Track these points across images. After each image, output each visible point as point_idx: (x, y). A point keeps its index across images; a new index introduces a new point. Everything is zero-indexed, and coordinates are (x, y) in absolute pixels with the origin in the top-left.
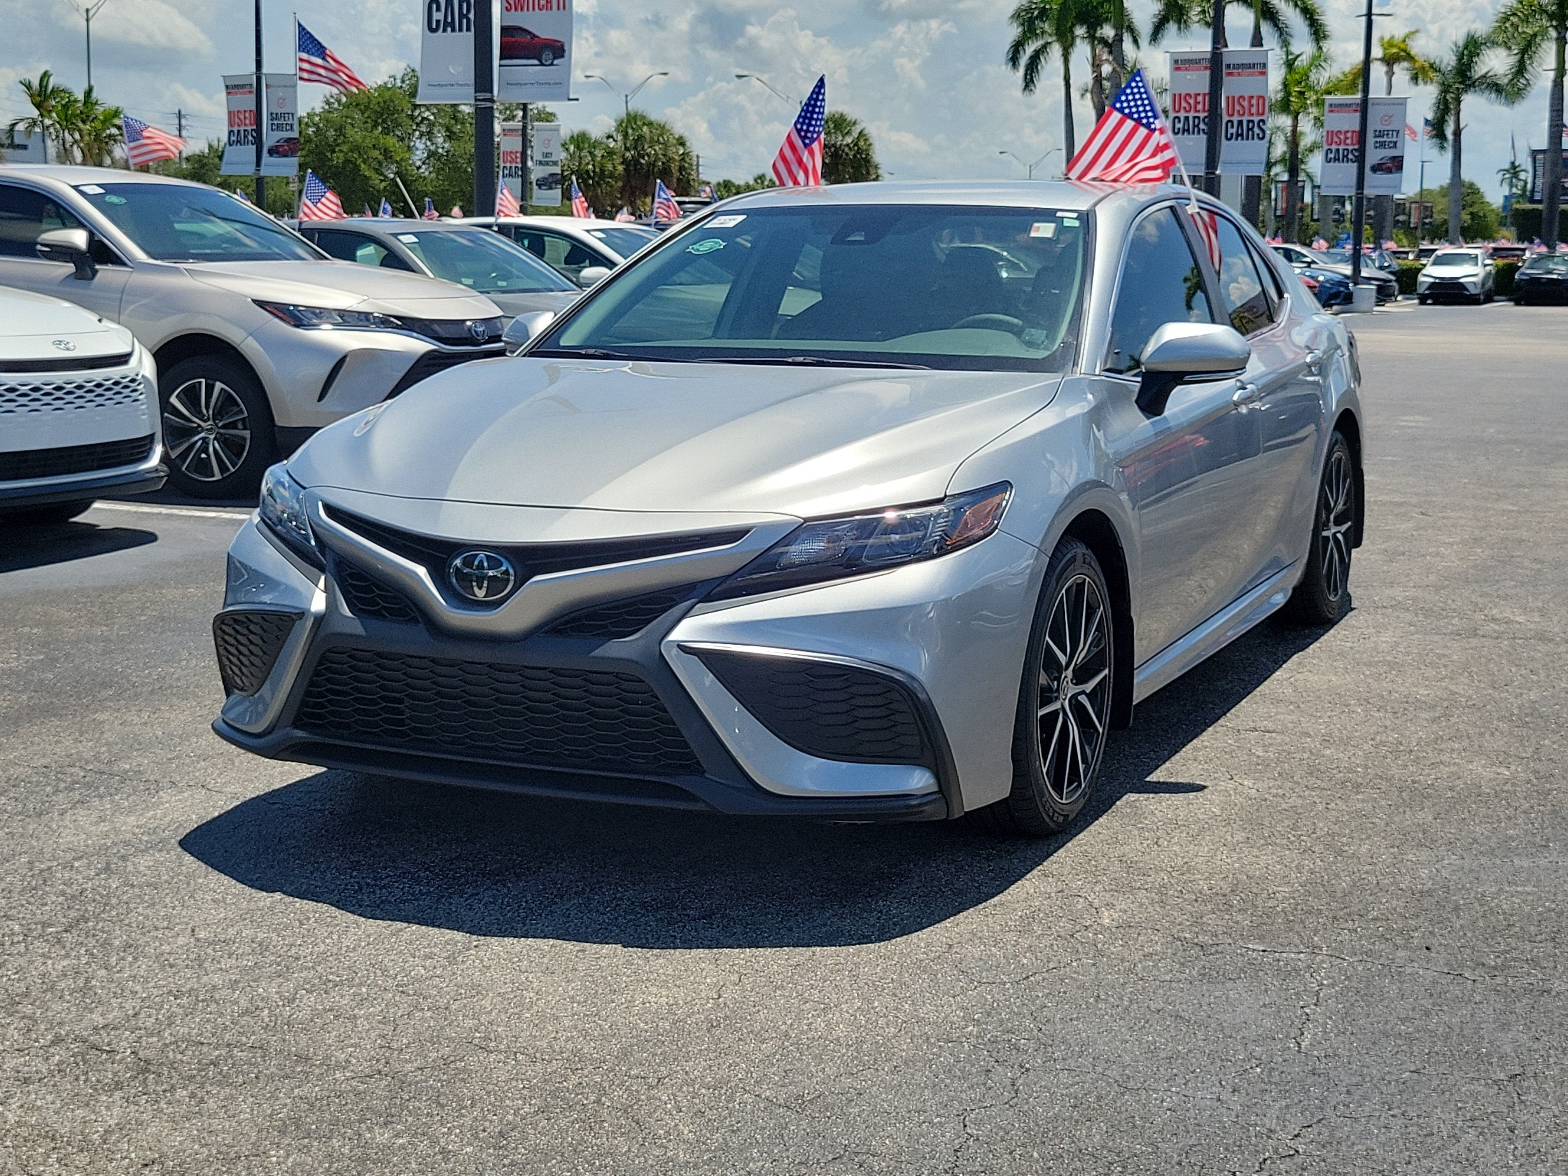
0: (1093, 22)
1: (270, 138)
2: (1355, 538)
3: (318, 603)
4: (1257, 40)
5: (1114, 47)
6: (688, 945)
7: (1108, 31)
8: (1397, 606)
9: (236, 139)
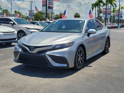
0: (98, 5)
1: (32, 15)
2: (109, 47)
3: (20, 51)
4: (111, 7)
5: (99, 7)
6: (47, 78)
7: (99, 6)
8: (113, 52)
9: (29, 15)
